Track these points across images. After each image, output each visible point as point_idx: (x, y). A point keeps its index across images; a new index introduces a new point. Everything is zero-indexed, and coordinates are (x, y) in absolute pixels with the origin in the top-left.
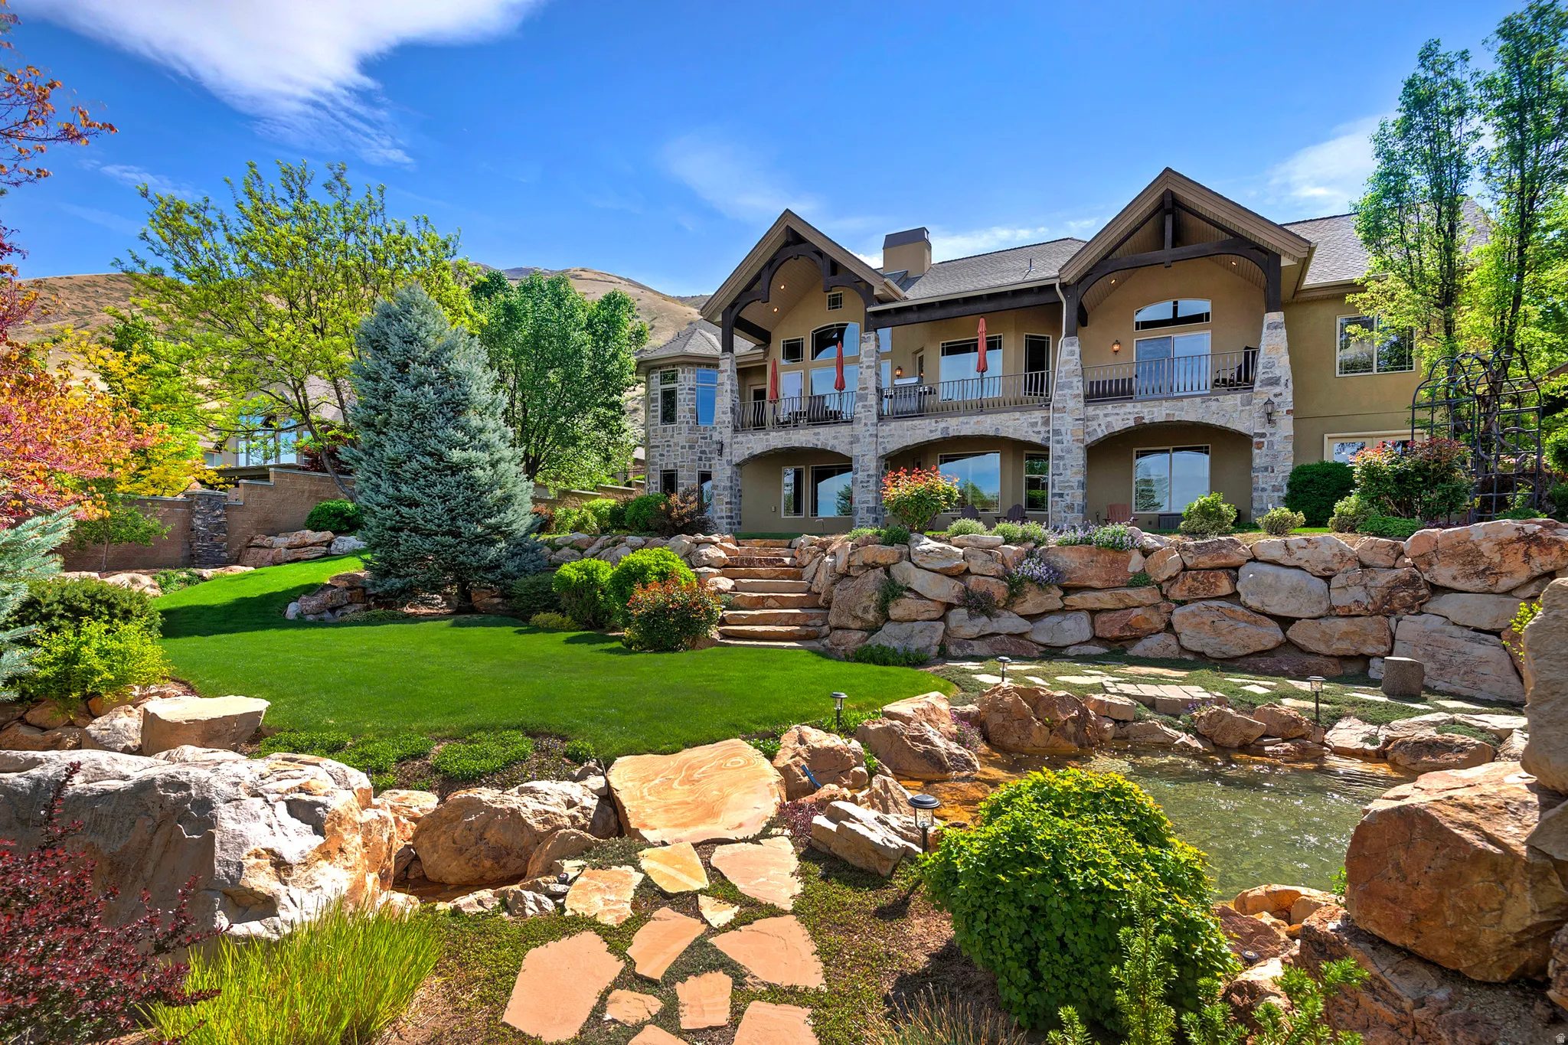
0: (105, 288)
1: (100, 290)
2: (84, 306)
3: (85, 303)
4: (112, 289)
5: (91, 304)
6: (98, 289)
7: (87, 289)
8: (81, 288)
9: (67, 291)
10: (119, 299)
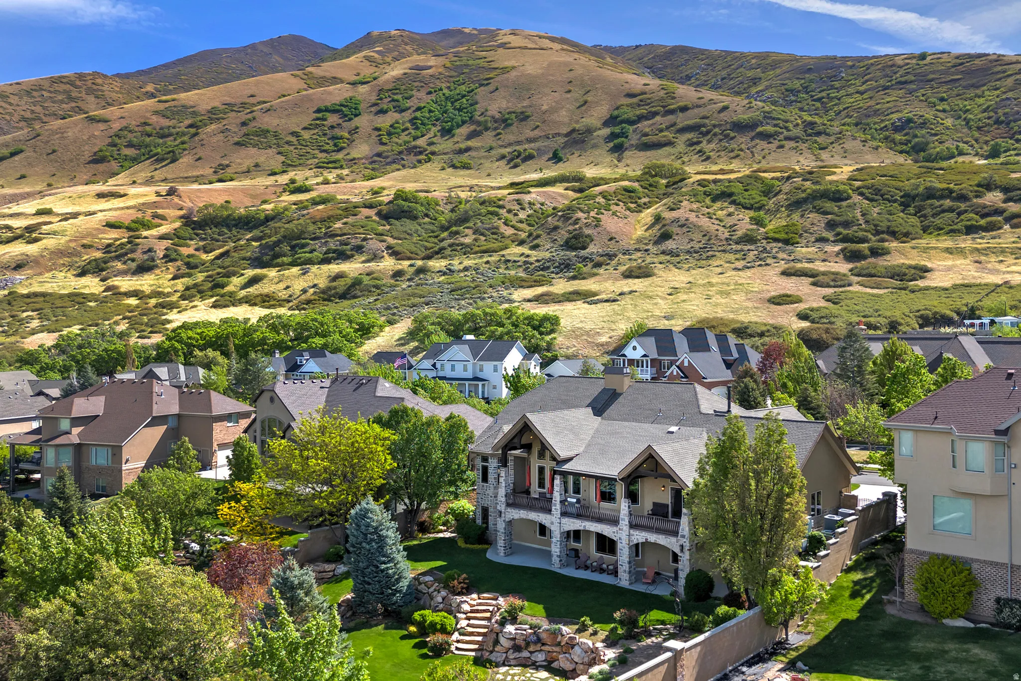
0: (50, 92)
1: (46, 94)
2: (33, 112)
3: (33, 108)
4: (56, 92)
5: (38, 109)
6: (44, 93)
7: (35, 94)
8: (28, 93)
9: (16, 98)
10: (62, 102)
